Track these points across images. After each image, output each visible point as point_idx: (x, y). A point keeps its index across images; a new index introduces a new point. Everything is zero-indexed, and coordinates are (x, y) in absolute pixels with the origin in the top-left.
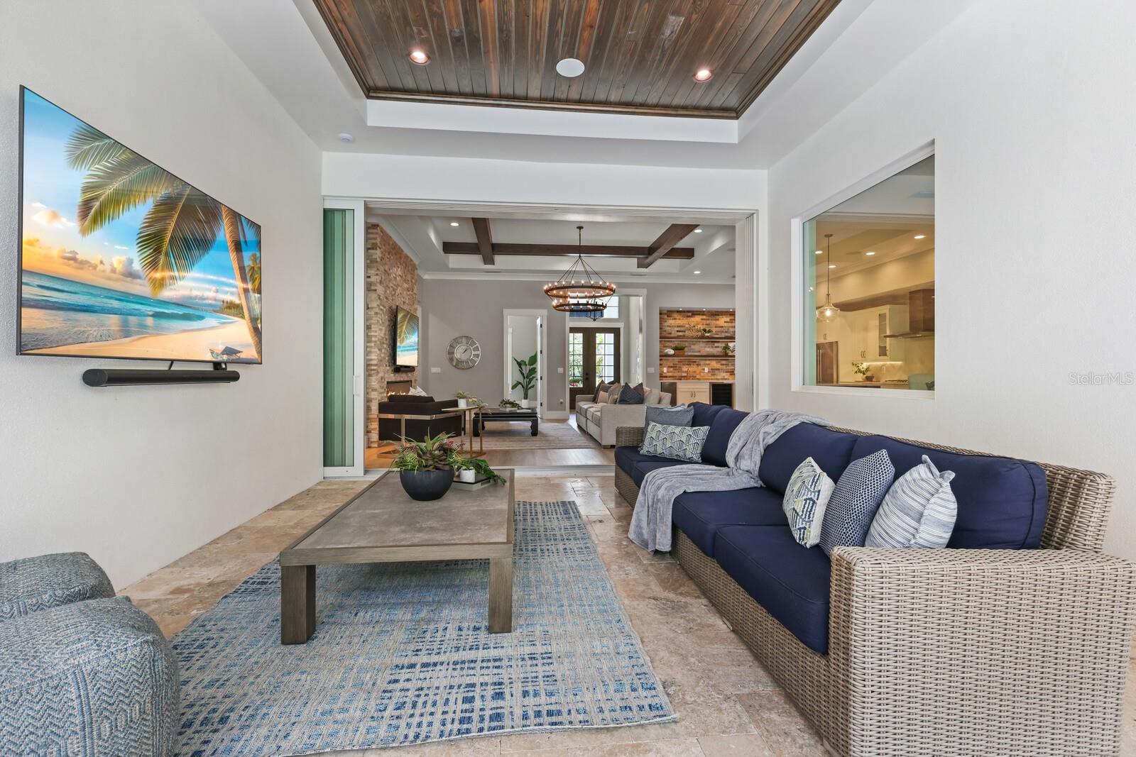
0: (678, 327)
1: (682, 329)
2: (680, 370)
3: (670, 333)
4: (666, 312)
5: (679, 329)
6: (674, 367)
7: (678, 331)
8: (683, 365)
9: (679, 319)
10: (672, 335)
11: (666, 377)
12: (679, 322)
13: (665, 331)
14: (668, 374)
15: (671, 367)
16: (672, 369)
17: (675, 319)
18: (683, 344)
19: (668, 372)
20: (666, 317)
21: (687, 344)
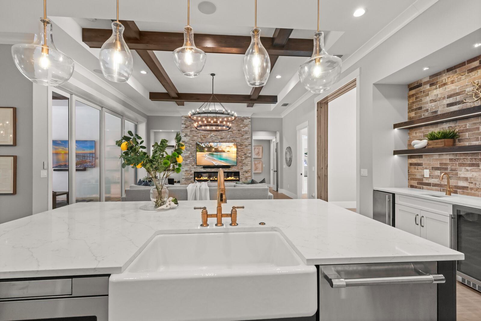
0: (449, 97)
1: (458, 98)
2: (451, 174)
3: (436, 112)
4: (427, 79)
5: (451, 100)
6: (442, 168)
7: (449, 105)
8: (461, 165)
9: (452, 82)
10: (439, 113)
11: (428, 184)
12: (451, 88)
13: (427, 110)
14: (432, 181)
15: (437, 169)
16: (437, 173)
17: (445, 84)
18: (457, 127)
19: (431, 176)
20: (428, 87)
21: (468, 124)
